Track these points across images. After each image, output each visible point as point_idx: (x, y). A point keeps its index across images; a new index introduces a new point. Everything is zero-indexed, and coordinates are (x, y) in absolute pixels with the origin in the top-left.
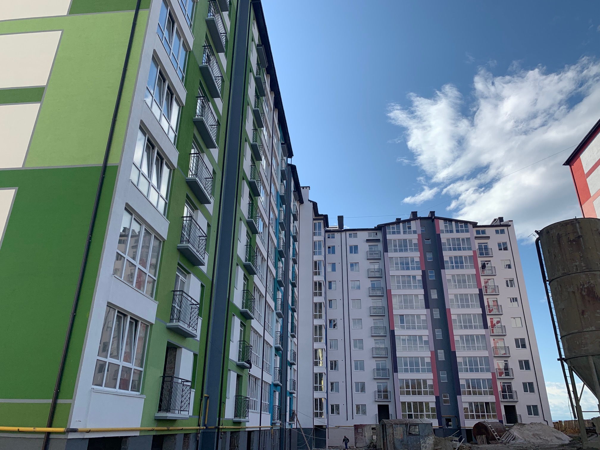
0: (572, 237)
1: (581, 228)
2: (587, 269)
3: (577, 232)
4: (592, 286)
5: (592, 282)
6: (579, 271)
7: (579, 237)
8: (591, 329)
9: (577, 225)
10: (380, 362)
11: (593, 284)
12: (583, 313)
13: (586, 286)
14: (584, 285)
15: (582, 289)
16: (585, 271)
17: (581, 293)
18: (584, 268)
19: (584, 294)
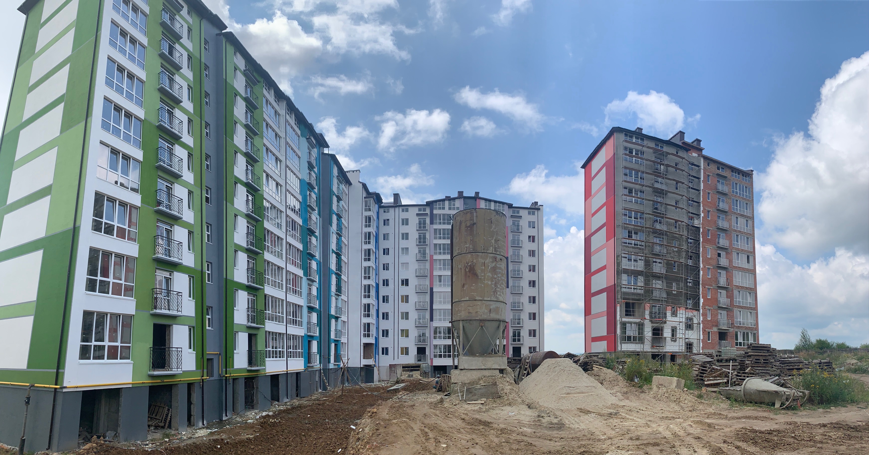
0: (468, 225)
1: (477, 216)
2: (473, 250)
3: (474, 220)
4: (474, 264)
5: (475, 261)
6: (467, 252)
7: (474, 224)
8: (466, 300)
9: (475, 214)
10: (421, 313)
11: (475, 263)
12: (463, 286)
13: (469, 264)
14: (468, 263)
15: (466, 267)
16: (471, 252)
17: (465, 270)
18: (471, 249)
19: (467, 270)
